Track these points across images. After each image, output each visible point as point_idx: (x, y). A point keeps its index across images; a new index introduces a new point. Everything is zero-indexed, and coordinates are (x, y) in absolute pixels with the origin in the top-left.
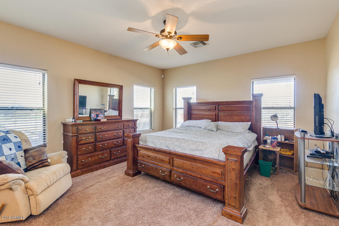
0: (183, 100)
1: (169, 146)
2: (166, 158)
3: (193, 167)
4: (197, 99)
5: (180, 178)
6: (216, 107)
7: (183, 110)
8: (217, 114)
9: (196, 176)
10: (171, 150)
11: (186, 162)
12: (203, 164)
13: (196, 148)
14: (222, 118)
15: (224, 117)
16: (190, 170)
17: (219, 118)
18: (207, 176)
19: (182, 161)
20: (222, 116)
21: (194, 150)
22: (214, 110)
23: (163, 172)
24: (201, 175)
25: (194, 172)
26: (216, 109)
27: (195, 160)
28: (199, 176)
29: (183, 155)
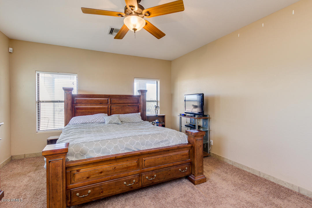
0: (63, 91)
1: (129, 148)
2: (134, 162)
3: (165, 159)
4: (79, 90)
5: (153, 177)
6: (108, 100)
7: (63, 103)
8: (109, 107)
9: (169, 166)
10: (135, 151)
11: (158, 156)
12: (175, 152)
13: (161, 140)
14: (114, 110)
15: (117, 109)
16: (163, 163)
17: (112, 111)
18: (177, 162)
19: (153, 157)
20: (114, 108)
21: (159, 143)
22: (106, 103)
23: (130, 181)
24: (172, 163)
25: (166, 163)
26: (108, 103)
27: (169, 151)
28: (171, 164)
29: (157, 150)
